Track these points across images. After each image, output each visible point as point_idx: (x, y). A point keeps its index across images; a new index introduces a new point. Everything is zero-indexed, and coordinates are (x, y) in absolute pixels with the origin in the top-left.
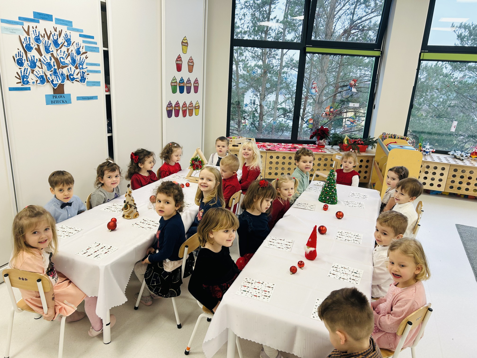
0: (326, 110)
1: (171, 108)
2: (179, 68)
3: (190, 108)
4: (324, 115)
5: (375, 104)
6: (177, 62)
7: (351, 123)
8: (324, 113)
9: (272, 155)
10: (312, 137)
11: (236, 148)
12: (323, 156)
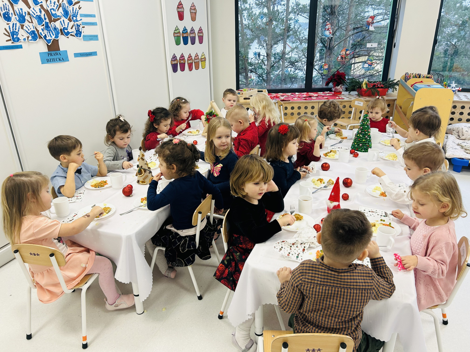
0: (341, 53)
1: (176, 62)
2: (181, 17)
3: (195, 61)
4: (339, 59)
5: (395, 42)
6: (178, 10)
7: (369, 65)
8: (340, 56)
9: (287, 105)
10: (327, 84)
11: (248, 101)
12: (341, 103)
